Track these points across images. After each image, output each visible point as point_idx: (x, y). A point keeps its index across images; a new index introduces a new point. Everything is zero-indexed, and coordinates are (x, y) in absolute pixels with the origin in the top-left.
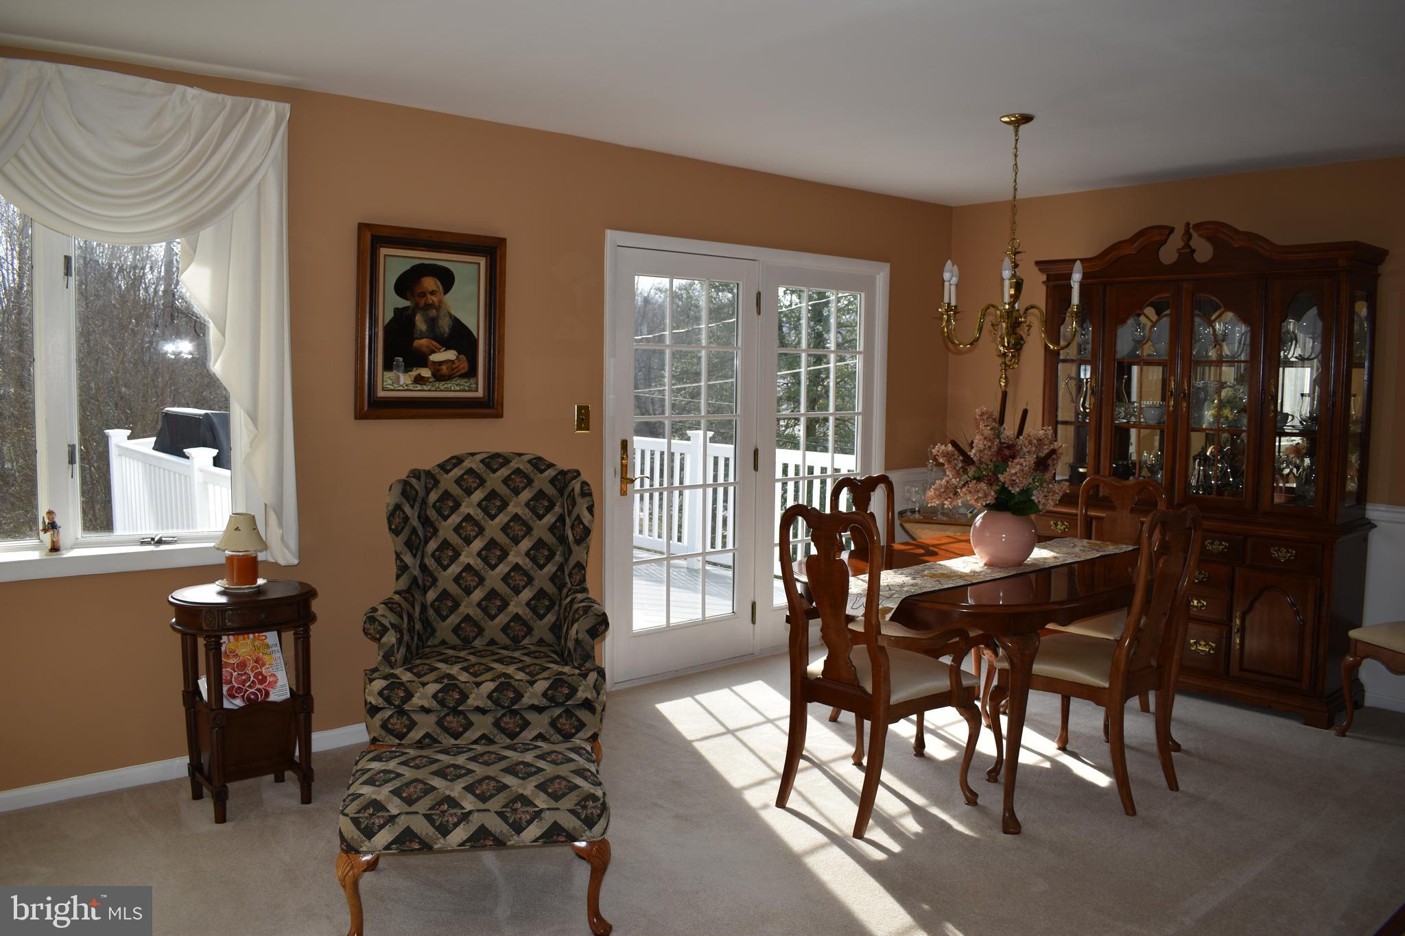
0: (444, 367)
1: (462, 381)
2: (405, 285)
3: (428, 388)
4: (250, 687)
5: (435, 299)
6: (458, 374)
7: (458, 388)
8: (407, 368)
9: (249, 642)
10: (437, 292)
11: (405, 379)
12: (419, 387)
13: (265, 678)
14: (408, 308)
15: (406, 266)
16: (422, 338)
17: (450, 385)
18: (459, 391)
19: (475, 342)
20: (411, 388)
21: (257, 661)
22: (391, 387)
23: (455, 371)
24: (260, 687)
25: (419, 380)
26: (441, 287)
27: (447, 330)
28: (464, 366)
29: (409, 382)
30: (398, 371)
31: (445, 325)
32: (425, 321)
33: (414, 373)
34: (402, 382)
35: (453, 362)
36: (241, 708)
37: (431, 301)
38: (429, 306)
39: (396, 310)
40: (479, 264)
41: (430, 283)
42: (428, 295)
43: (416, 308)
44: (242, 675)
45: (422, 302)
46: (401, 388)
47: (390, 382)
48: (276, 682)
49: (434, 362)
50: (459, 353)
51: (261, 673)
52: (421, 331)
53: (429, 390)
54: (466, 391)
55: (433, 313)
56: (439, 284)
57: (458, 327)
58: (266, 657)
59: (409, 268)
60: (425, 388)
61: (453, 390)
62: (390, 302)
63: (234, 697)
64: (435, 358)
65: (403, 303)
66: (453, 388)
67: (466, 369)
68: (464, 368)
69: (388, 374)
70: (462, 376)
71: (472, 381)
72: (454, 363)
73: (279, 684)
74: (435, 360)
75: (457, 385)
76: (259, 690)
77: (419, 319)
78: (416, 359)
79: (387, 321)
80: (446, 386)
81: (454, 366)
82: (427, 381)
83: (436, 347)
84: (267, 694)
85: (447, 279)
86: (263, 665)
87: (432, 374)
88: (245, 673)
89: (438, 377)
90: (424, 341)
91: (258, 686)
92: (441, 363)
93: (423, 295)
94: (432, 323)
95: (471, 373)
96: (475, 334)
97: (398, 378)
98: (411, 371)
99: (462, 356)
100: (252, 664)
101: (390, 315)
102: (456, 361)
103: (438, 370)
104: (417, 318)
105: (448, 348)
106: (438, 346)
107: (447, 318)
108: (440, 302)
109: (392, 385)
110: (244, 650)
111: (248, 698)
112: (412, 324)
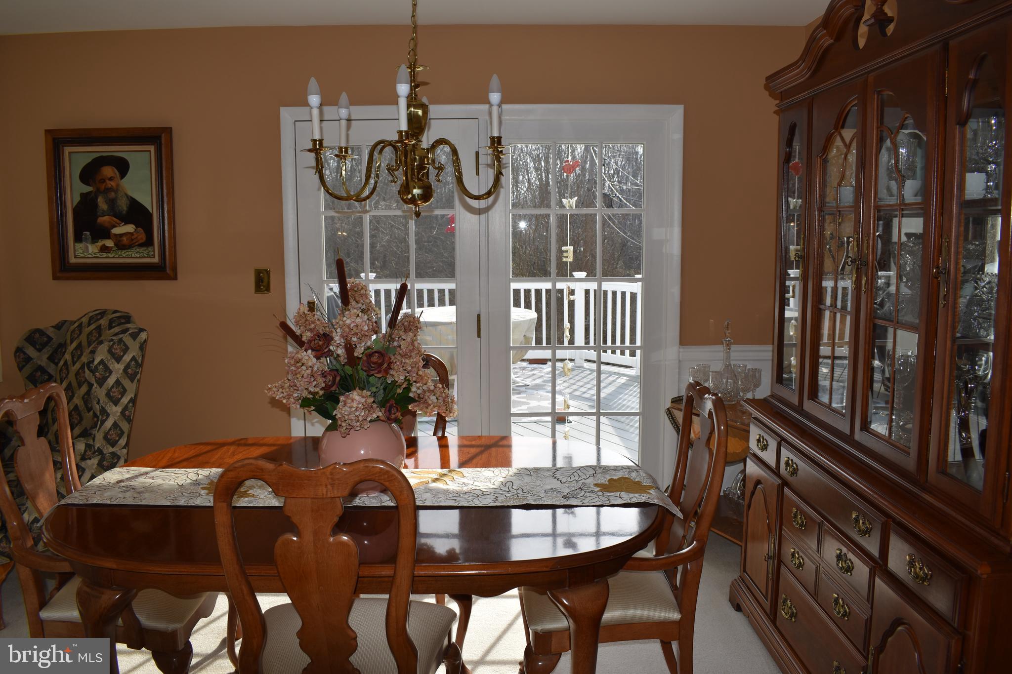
0: (125, 238)
1: (142, 250)
2: (89, 174)
3: (112, 256)
5: (113, 183)
6: (137, 244)
7: (138, 255)
8: (94, 240)
10: (115, 178)
11: (93, 249)
12: (105, 255)
14: (91, 192)
15: (88, 159)
16: (105, 216)
17: (130, 253)
18: (139, 257)
19: (149, 216)
20: (98, 255)
22: (83, 255)
23: (134, 241)
25: (104, 249)
26: (118, 173)
27: (125, 208)
28: (142, 236)
29: (96, 251)
31: (123, 205)
32: (105, 201)
33: (100, 243)
34: (90, 251)
35: (131, 234)
37: (110, 186)
38: (108, 190)
39: (82, 195)
40: (150, 151)
41: (108, 171)
42: (108, 182)
43: (98, 192)
45: (103, 187)
46: (90, 256)
47: (81, 251)
49: (116, 235)
50: (137, 227)
52: (103, 211)
53: (113, 257)
54: (145, 257)
55: (112, 195)
56: (116, 171)
57: (135, 205)
59: (90, 160)
60: (110, 255)
61: (134, 257)
62: (76, 189)
64: (116, 231)
65: (87, 189)
66: (133, 255)
67: (144, 239)
68: (142, 239)
69: (78, 245)
70: (141, 245)
71: (150, 249)
72: (133, 235)
74: (117, 233)
75: (137, 253)
77: (100, 200)
78: (102, 233)
79: (75, 204)
80: (127, 253)
81: (133, 237)
82: (111, 250)
83: (116, 223)
85: (123, 167)
87: (115, 245)
89: (120, 246)
90: (106, 218)
92: (121, 235)
93: (103, 181)
94: (112, 203)
95: (149, 242)
96: (150, 210)
97: (87, 248)
98: (97, 242)
99: (139, 229)
101: (77, 199)
102: (134, 233)
103: (120, 241)
104: (99, 200)
105: (127, 222)
106: (118, 221)
107: (125, 199)
108: (118, 185)
109: (83, 253)
112: (96, 206)
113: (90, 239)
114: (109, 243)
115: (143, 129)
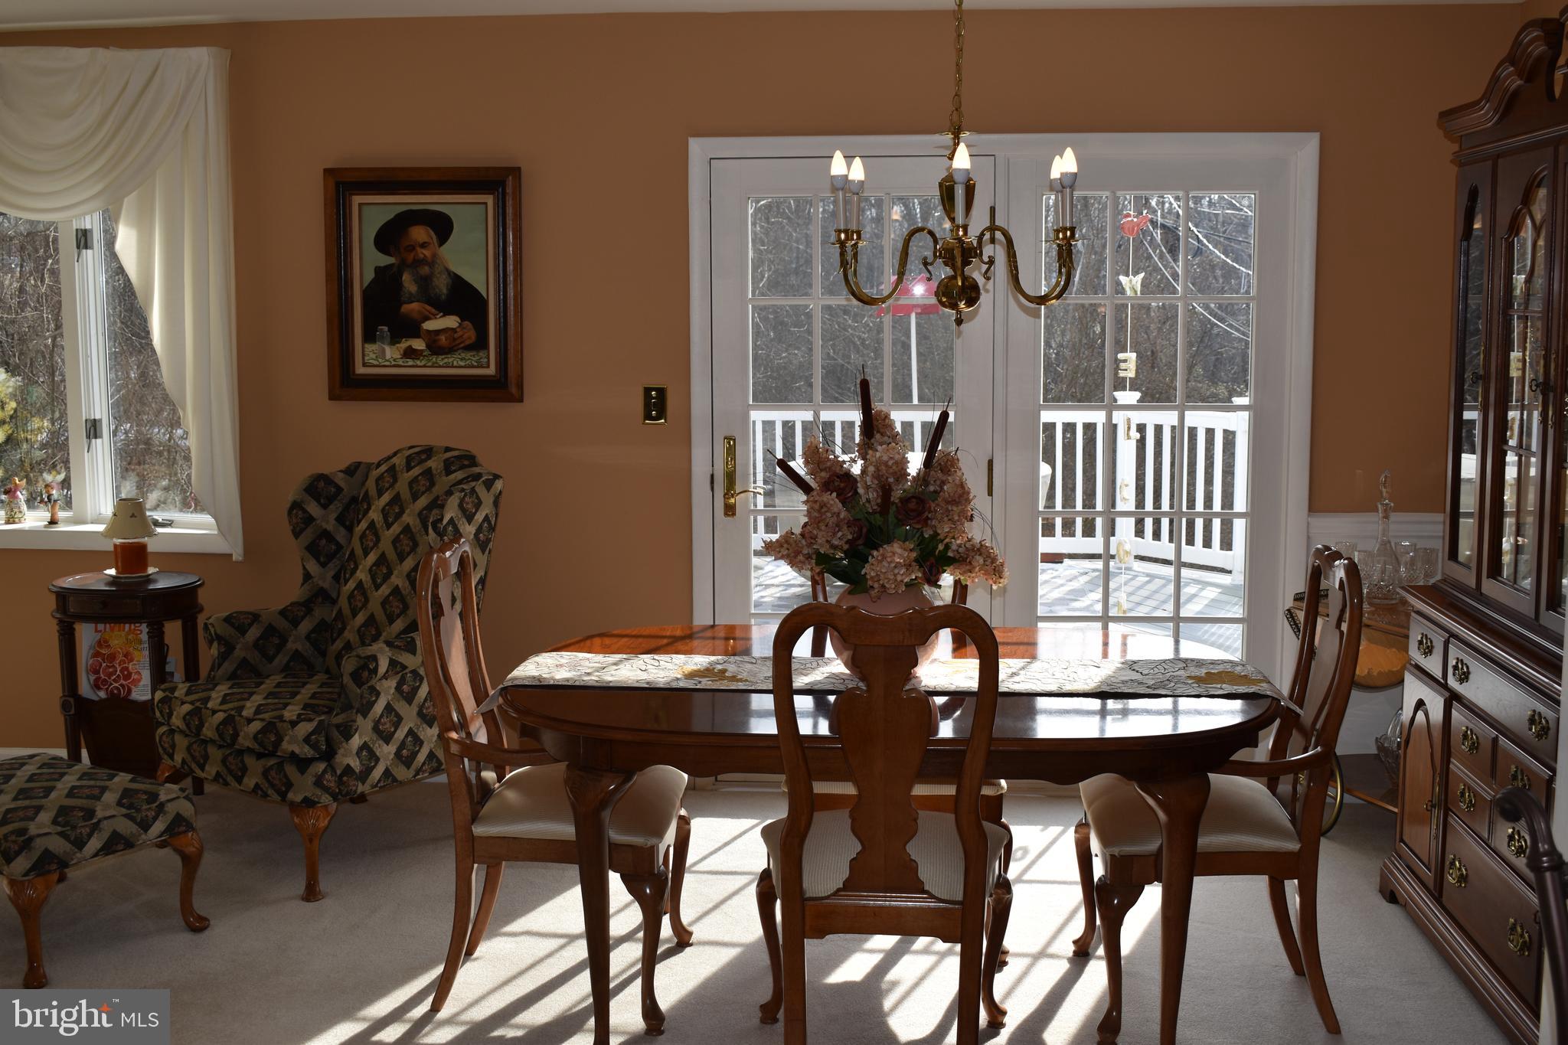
0: (443, 338)
1: (468, 355)
2: (389, 237)
3: (423, 363)
4: (114, 680)
5: (427, 253)
6: (462, 345)
7: (462, 363)
8: (394, 340)
9: (123, 634)
10: (429, 243)
11: (392, 353)
12: (411, 362)
13: (130, 674)
14: (392, 265)
15: (389, 215)
16: (412, 302)
17: (450, 360)
18: (464, 367)
19: (484, 303)
20: (401, 363)
21: (125, 656)
22: (375, 363)
23: (457, 342)
24: (124, 683)
25: (410, 353)
26: (434, 237)
27: (445, 291)
28: (470, 335)
29: (397, 355)
30: (383, 343)
31: (442, 285)
32: (414, 280)
33: (404, 345)
34: (388, 356)
35: (453, 330)
36: (102, 701)
37: (422, 256)
38: (419, 262)
39: (379, 270)
40: (486, 204)
41: (420, 233)
42: (419, 250)
43: (403, 266)
44: (109, 667)
45: (410, 257)
46: (387, 363)
47: (374, 356)
48: (139, 680)
49: (428, 331)
50: (462, 319)
51: (127, 669)
52: (411, 293)
53: (424, 366)
54: (473, 367)
55: (426, 270)
56: (433, 233)
57: (460, 286)
58: (136, 653)
59: (392, 216)
60: (418, 363)
61: (457, 366)
62: (367, 262)
63: (99, 688)
64: (430, 325)
65: (385, 260)
66: (455, 364)
67: (473, 338)
68: (469, 338)
69: (370, 348)
70: (468, 348)
72: (456, 332)
73: (142, 683)
74: (431, 329)
75: (462, 359)
76: (122, 685)
77: (406, 278)
78: (404, 328)
79: (366, 284)
80: (446, 360)
81: (456, 336)
82: (421, 355)
83: (430, 313)
84: (130, 691)
85: (442, 227)
86: (131, 660)
87: (427, 346)
88: (113, 666)
89: (435, 349)
90: (415, 306)
91: (122, 682)
92: (438, 332)
93: (411, 248)
94: (425, 282)
95: (481, 344)
96: (484, 294)
97: (383, 351)
98: (399, 343)
99: (466, 323)
100: (121, 657)
101: (370, 276)
102: (458, 330)
103: (435, 341)
104: (404, 278)
105: (447, 313)
106: (433, 310)
107: (444, 276)
108: (434, 255)
109: (376, 359)
110: (116, 642)
111: (112, 691)
112: (399, 285)
113: (389, 339)
114: (419, 344)
115: (477, 168)
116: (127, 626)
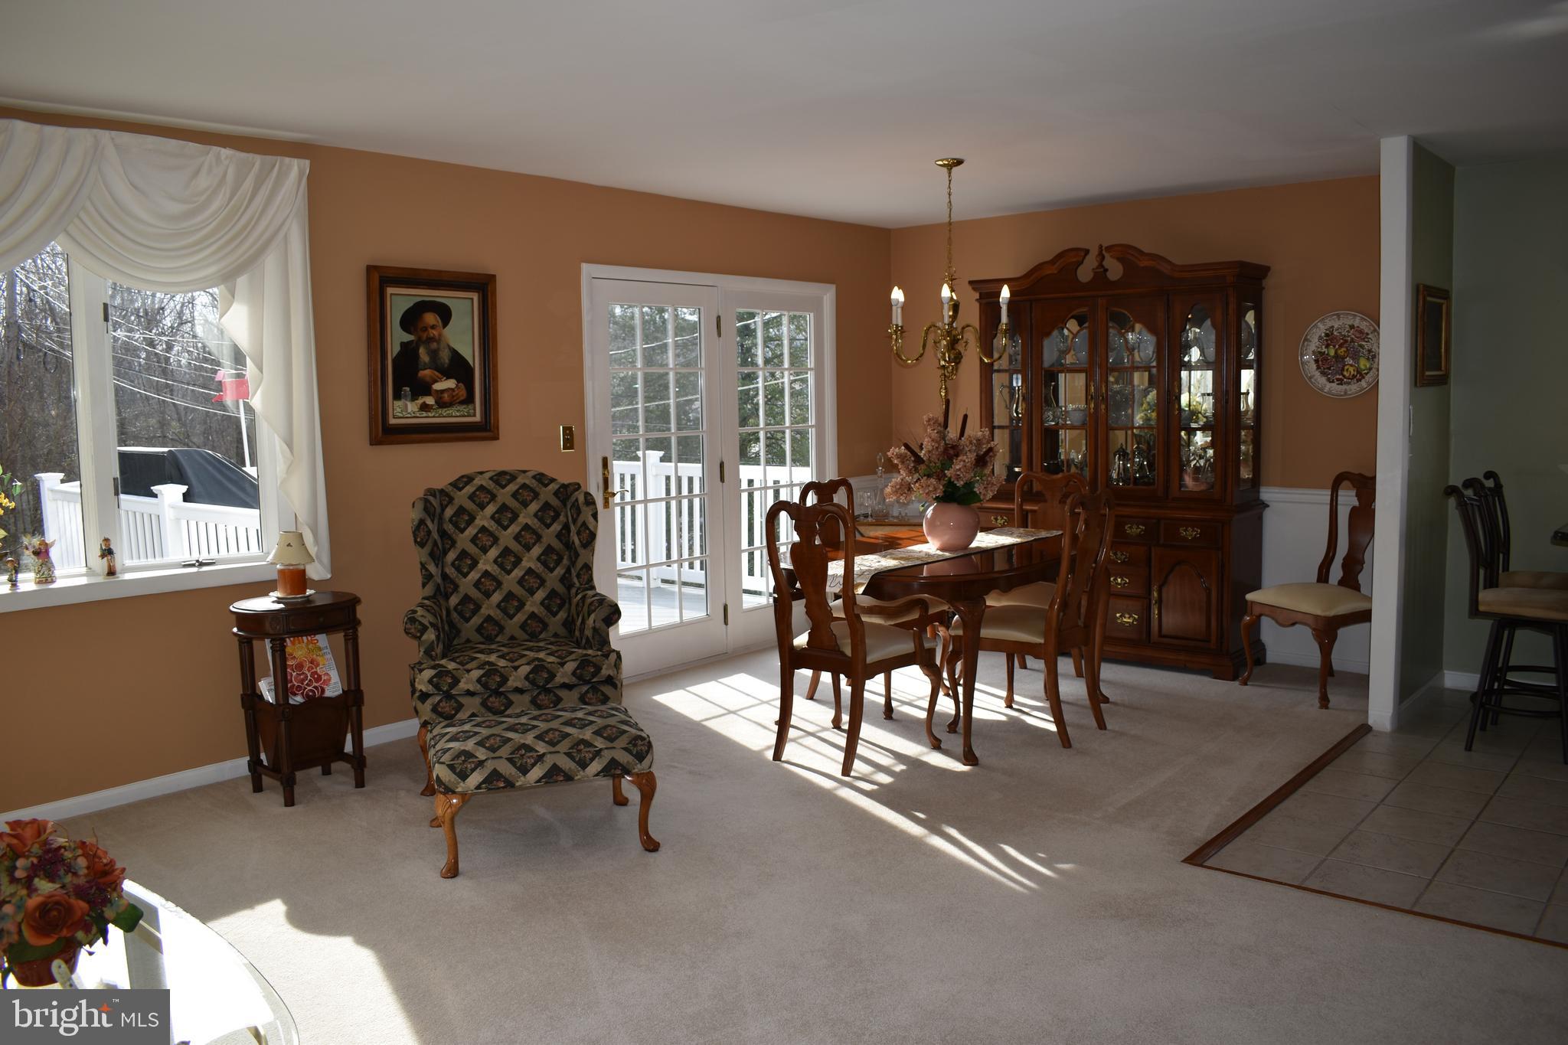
0: (446, 395)
1: (461, 407)
2: (409, 321)
3: (433, 415)
4: (308, 685)
6: (458, 401)
7: (458, 414)
8: (414, 398)
9: (304, 645)
10: (437, 326)
11: (412, 407)
12: (425, 414)
13: (320, 677)
14: (412, 341)
15: (409, 303)
16: (426, 369)
17: (451, 412)
18: (460, 416)
19: (470, 371)
20: (418, 415)
21: (312, 662)
22: (401, 415)
23: (455, 398)
24: (316, 684)
25: (424, 407)
26: (440, 321)
27: (447, 361)
28: (463, 393)
29: (416, 409)
30: (406, 400)
31: (445, 357)
32: (428, 353)
33: (420, 401)
34: (409, 410)
35: (453, 390)
36: (302, 704)
37: (432, 335)
38: (431, 340)
39: (403, 344)
40: (472, 299)
41: (430, 318)
42: (430, 330)
43: (419, 342)
44: (300, 675)
45: (424, 336)
46: (409, 415)
47: (400, 410)
48: (330, 680)
49: (437, 391)
50: (458, 382)
51: (316, 673)
52: (425, 363)
53: (434, 417)
54: (465, 416)
55: (434, 345)
56: (438, 317)
57: (456, 357)
58: (319, 659)
59: (412, 304)
60: (430, 414)
61: (454, 416)
62: (397, 337)
63: (295, 694)
64: (437, 386)
65: (408, 337)
66: (454, 414)
67: (465, 395)
68: (463, 395)
69: (398, 403)
70: (462, 403)
71: (470, 406)
73: (332, 681)
74: (438, 389)
76: (316, 687)
77: (422, 350)
78: (421, 389)
79: (394, 355)
80: (448, 412)
81: (454, 394)
83: (437, 376)
84: (323, 691)
85: (445, 315)
86: (318, 665)
87: (436, 402)
88: (303, 673)
89: (441, 404)
90: (427, 372)
91: (315, 684)
92: (443, 391)
93: (425, 329)
94: (434, 354)
95: (469, 400)
96: (471, 363)
97: (406, 406)
98: (417, 399)
99: (460, 384)
100: (307, 665)
101: (397, 349)
102: (455, 389)
103: (441, 398)
105: (448, 378)
106: (440, 375)
107: (447, 350)
108: (440, 335)
109: (401, 413)
110: (300, 653)
111: (307, 695)
112: (417, 356)
113: (410, 396)
114: (430, 400)
115: (472, 274)
116: (305, 638)
